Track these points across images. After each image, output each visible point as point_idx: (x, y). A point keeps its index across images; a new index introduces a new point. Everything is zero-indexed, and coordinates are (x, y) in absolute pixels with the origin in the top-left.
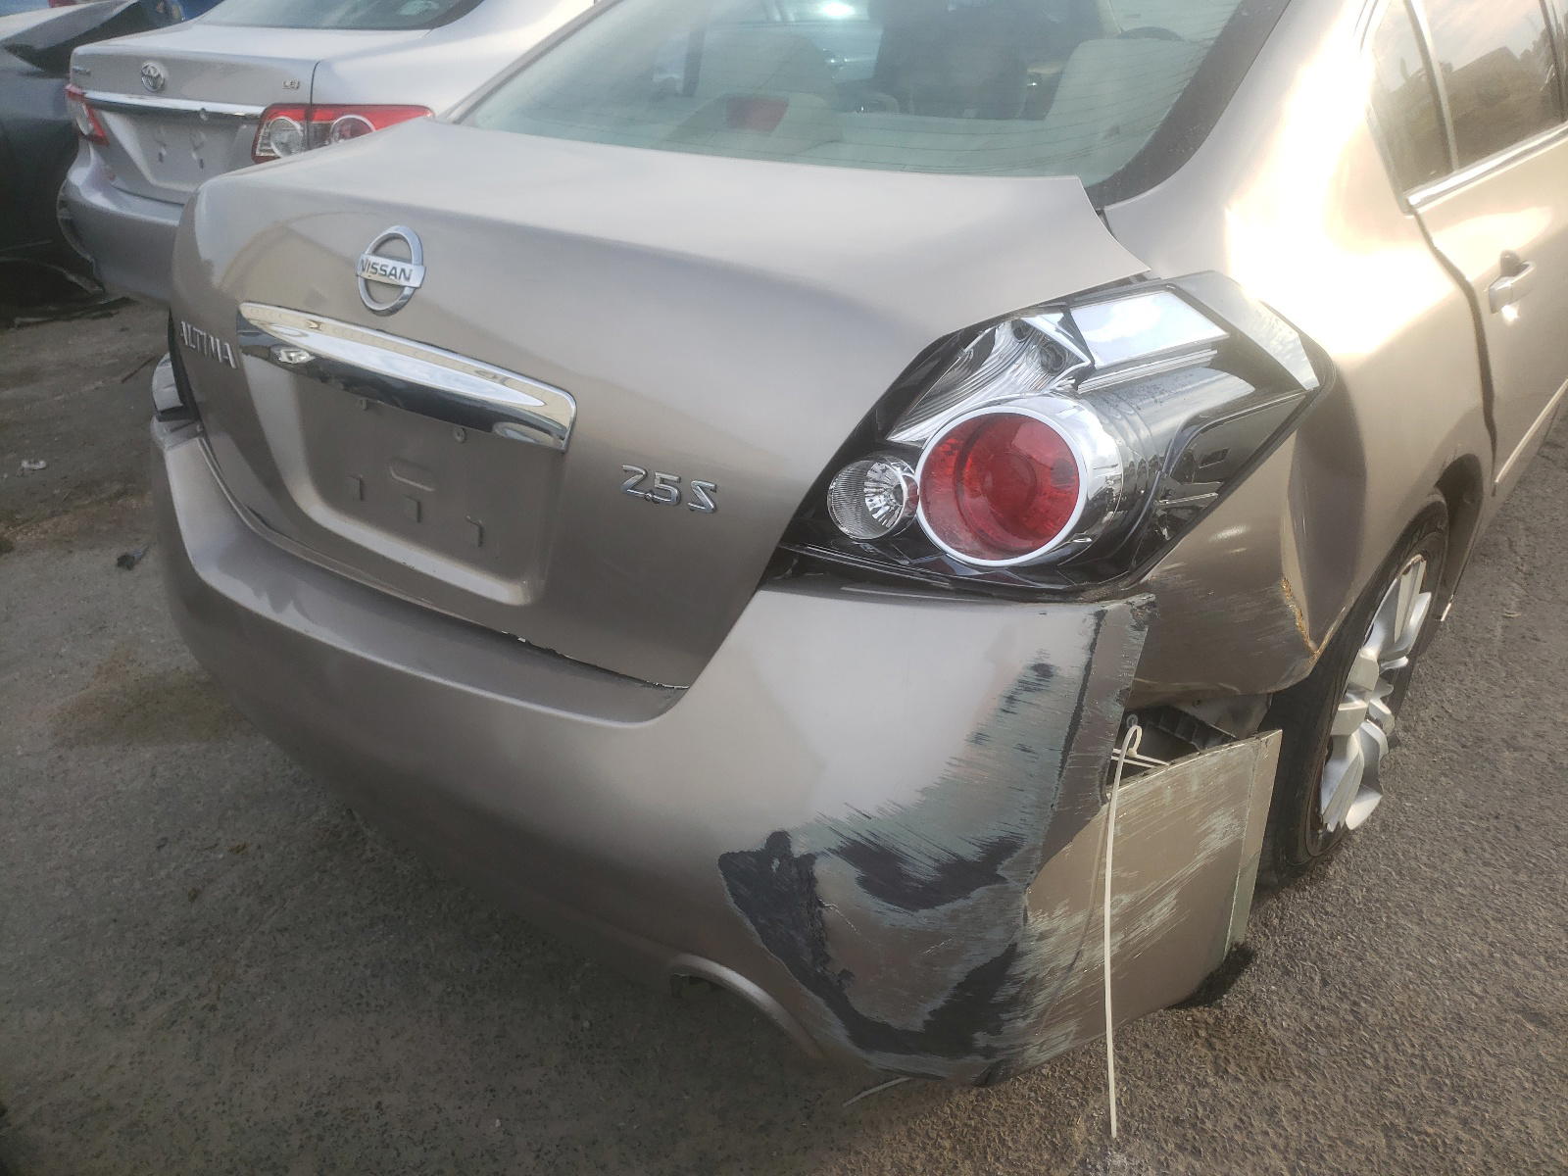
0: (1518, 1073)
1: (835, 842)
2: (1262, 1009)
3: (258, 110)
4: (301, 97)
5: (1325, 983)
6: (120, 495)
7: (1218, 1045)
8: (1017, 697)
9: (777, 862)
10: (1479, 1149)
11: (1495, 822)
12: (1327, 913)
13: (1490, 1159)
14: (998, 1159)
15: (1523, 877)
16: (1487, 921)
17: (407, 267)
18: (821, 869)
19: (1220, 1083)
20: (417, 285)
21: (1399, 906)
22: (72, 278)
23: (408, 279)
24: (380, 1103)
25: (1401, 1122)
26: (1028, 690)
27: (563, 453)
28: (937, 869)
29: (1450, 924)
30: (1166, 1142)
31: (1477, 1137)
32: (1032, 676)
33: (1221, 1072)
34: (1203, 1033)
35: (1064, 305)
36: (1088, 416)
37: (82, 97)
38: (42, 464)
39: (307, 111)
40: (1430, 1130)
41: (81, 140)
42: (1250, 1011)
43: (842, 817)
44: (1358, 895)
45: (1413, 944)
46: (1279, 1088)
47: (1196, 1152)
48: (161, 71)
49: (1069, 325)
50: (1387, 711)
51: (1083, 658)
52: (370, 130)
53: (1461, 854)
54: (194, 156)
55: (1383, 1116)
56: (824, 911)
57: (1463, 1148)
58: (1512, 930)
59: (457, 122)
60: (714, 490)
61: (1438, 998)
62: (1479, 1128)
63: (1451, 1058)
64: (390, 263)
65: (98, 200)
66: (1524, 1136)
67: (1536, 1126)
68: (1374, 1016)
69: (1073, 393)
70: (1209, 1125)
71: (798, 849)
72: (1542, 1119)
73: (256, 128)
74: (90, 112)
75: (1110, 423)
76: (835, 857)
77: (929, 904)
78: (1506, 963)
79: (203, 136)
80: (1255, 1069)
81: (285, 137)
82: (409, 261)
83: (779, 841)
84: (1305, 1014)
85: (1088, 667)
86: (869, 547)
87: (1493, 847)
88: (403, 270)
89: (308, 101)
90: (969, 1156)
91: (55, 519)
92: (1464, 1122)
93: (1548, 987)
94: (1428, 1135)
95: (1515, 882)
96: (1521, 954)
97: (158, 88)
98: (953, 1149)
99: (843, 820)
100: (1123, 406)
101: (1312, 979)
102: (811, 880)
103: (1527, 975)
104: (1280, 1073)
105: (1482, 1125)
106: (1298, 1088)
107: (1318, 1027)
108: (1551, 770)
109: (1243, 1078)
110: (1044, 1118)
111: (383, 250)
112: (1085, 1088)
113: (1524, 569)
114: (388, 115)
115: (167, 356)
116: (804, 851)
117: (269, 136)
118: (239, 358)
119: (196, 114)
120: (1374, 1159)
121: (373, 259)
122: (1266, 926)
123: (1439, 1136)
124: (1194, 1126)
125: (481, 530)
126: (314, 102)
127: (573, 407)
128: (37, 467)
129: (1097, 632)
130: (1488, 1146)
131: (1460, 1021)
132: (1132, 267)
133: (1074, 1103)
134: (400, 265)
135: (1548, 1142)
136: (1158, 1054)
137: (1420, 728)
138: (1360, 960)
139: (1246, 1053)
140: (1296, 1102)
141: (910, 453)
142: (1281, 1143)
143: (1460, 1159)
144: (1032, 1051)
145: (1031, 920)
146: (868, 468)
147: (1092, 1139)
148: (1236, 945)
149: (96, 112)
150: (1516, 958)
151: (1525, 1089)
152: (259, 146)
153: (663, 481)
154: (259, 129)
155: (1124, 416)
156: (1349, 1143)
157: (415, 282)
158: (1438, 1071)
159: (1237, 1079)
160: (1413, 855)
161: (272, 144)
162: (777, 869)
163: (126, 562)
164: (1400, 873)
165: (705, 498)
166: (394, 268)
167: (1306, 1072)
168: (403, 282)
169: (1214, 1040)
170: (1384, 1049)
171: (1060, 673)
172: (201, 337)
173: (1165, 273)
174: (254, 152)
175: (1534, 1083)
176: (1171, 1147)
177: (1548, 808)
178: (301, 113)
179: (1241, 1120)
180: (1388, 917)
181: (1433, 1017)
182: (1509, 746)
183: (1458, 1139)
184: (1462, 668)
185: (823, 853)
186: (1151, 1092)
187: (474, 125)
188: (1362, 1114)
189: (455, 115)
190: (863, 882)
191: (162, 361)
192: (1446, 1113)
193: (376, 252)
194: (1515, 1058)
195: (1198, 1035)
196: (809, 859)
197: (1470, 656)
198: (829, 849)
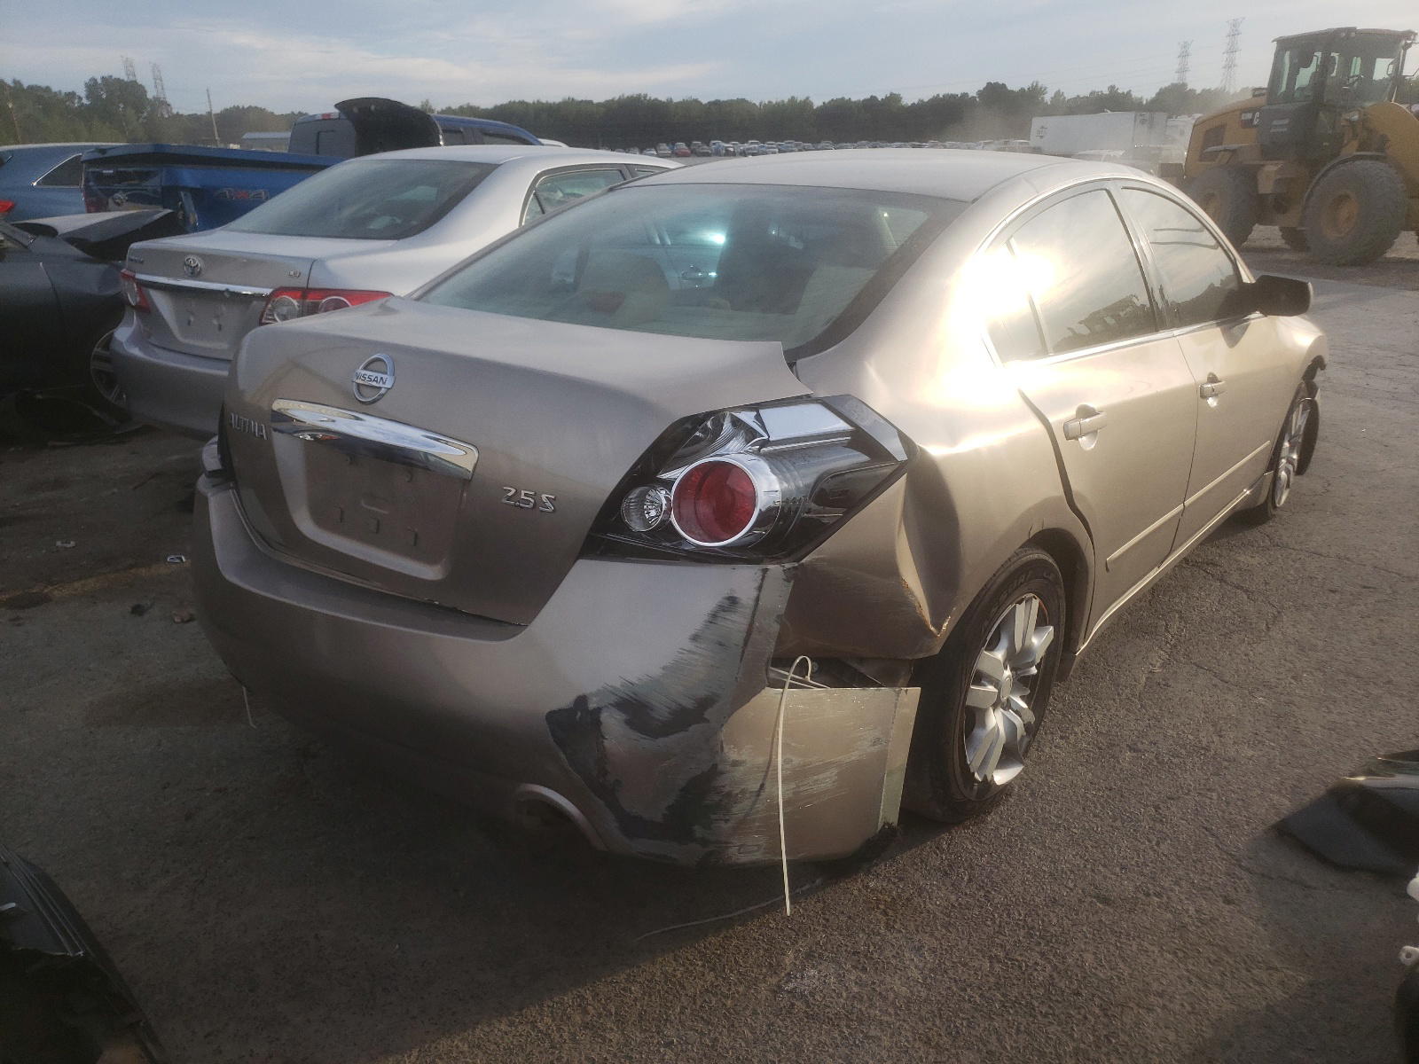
0: (1085, 930)
1: (613, 699)
2: (925, 894)
3: (267, 291)
4: (301, 283)
5: (970, 880)
6: (131, 567)
7: (891, 913)
8: (719, 615)
9: (579, 714)
10: (1049, 968)
11: (1108, 793)
12: (981, 842)
13: (1055, 975)
14: (732, 972)
15: (1118, 823)
16: (1087, 848)
17: (384, 376)
18: (604, 716)
19: (888, 934)
20: (389, 387)
21: (1031, 839)
22: (96, 413)
23: (384, 383)
24: (317, 935)
25: (1002, 955)
26: (724, 611)
27: (470, 481)
28: (670, 713)
29: (1062, 849)
30: (846, 964)
31: (1049, 963)
32: (727, 603)
33: (889, 927)
34: (882, 907)
35: (755, 407)
36: (763, 465)
37: (133, 278)
38: (72, 543)
39: (304, 292)
40: (1019, 958)
41: (127, 308)
42: (916, 894)
43: (618, 685)
44: (1004, 832)
45: (1035, 860)
46: (927, 937)
47: (864, 970)
48: (199, 263)
49: (758, 418)
50: (1024, 705)
51: (755, 594)
52: (348, 306)
53: (1080, 811)
54: (215, 322)
55: (990, 951)
56: (605, 741)
57: (1039, 968)
58: (1102, 853)
59: (418, 299)
60: (554, 499)
61: (1043, 889)
62: (1052, 957)
63: (1043, 921)
64: (374, 375)
65: (136, 352)
66: (1079, 962)
67: (1089, 957)
68: (999, 899)
69: (757, 453)
70: (876, 956)
71: (592, 705)
72: (1095, 953)
73: (264, 303)
74: (140, 289)
75: (776, 470)
76: (613, 709)
77: (666, 735)
78: (1093, 871)
79: (224, 308)
80: (912, 926)
81: (284, 310)
82: (386, 373)
83: (582, 701)
84: (953, 898)
85: (757, 599)
86: (644, 536)
87: (1103, 808)
88: (382, 378)
89: (305, 286)
90: (713, 970)
91: (83, 582)
92: (1042, 954)
93: (1117, 884)
94: (1017, 961)
95: (1112, 826)
96: (1105, 866)
97: (195, 273)
98: (703, 966)
99: (619, 686)
100: (785, 461)
101: (963, 879)
102: (598, 723)
103: (1105, 877)
104: (929, 928)
105: (1054, 956)
106: (939, 937)
107: (960, 904)
108: (1155, 763)
109: (903, 931)
110: (766, 950)
111: (371, 366)
112: (797, 935)
113: (1172, 643)
114: (361, 297)
115: (216, 439)
116: (595, 705)
117: (274, 308)
118: (271, 433)
119: (221, 292)
120: (980, 973)
121: (364, 372)
122: (938, 848)
123: (1025, 962)
124: (866, 956)
125: (416, 535)
126: (310, 286)
127: (477, 455)
128: (68, 546)
129: (763, 579)
130: (1055, 968)
131: (1055, 901)
132: (803, 390)
133: (788, 943)
134: (380, 375)
135: (1095, 965)
136: (850, 918)
137: (1072, 737)
138: (997, 868)
139: (908, 918)
140: (936, 944)
141: (667, 484)
142: (921, 965)
143: (1035, 974)
144: (733, 850)
145: (726, 750)
146: (646, 493)
147: (797, 963)
148: (888, 824)
149: (144, 289)
150: (1101, 868)
151: (1087, 938)
152: (265, 316)
153: (526, 495)
154: (267, 304)
155: (784, 465)
156: (965, 965)
157: (388, 385)
158: (1033, 928)
159: (901, 932)
160: (1048, 810)
161: (275, 315)
162: (580, 718)
163: (138, 610)
164: (1036, 821)
165: (549, 504)
166: (376, 377)
167: (946, 928)
168: (381, 385)
169: (888, 910)
170: (1001, 916)
171: (742, 602)
172: (245, 422)
173: (822, 394)
174: (261, 320)
175: (1094, 935)
176: (849, 966)
177: (1146, 785)
178: (299, 294)
179: (898, 953)
180: (1022, 845)
181: (1037, 899)
182: (1131, 749)
183: (1036, 964)
184: (1111, 702)
185: (606, 706)
186: (841, 938)
187: (428, 302)
188: (978, 950)
189: (415, 296)
190: (628, 722)
191: (210, 442)
192: (1032, 950)
193: (365, 368)
194: (1085, 921)
195: (878, 908)
196: (598, 710)
197: (1119, 694)
198: (610, 704)
